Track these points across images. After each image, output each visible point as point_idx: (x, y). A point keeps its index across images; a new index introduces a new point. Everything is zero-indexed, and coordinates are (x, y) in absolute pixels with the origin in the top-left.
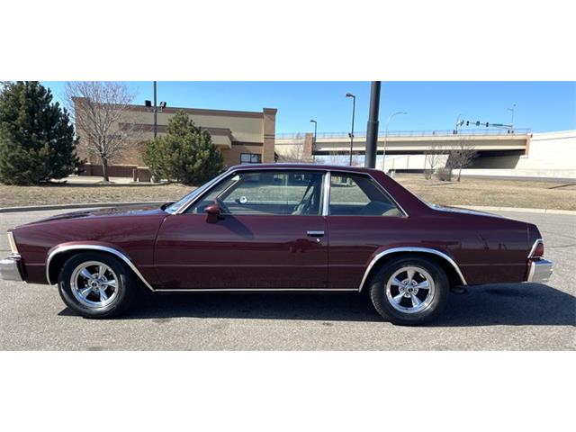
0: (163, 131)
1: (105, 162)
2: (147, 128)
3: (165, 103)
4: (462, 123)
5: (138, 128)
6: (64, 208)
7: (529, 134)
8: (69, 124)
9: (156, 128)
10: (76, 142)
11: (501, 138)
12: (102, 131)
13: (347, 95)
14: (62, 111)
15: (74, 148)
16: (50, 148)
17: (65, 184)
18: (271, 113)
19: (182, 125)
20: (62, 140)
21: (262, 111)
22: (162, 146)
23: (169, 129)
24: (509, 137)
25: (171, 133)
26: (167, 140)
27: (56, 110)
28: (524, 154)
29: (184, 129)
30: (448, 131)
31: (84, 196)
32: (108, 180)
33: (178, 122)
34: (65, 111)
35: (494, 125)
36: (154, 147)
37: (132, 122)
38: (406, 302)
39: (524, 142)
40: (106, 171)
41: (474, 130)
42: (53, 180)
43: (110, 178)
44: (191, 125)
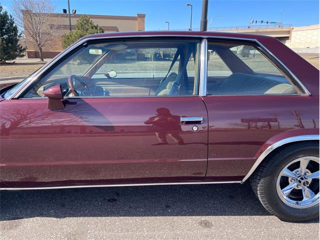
0: (75, 29)
1: (41, 49)
2: (65, 27)
3: (75, 11)
4: (253, 22)
5: (59, 27)
6: (10, 79)
7: (292, 28)
8: (14, 25)
9: (71, 27)
10: (20, 36)
11: (276, 30)
12: (37, 29)
13: (188, 5)
14: (10, 17)
15: (18, 40)
16: (3, 41)
17: (14, 64)
18: (142, 16)
19: (85, 24)
20: (11, 36)
21: (137, 16)
22: (73, 37)
23: (78, 27)
24: (280, 30)
25: (79, 29)
26: (76, 34)
27: (5, 16)
28: (288, 39)
29: (87, 27)
30: (245, 26)
31: (24, 71)
32: (43, 60)
33: (83, 22)
34: (11, 17)
35: (271, 23)
36: (68, 38)
37: (55, 23)
38: (297, 195)
39: (289, 32)
40: (42, 55)
41: (260, 26)
42: (7, 61)
43: (44, 59)
44: (91, 24)
